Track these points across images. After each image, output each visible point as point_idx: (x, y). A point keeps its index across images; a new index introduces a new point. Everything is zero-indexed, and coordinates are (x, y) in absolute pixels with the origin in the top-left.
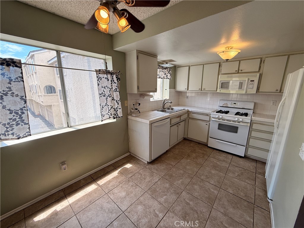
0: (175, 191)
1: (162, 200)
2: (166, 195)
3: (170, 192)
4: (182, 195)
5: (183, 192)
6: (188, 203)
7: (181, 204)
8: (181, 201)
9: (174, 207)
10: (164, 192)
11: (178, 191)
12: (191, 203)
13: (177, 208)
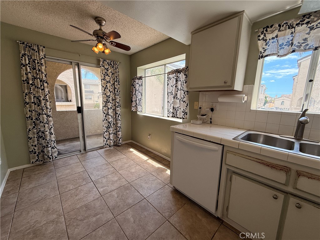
0: (118, 207)
1: (114, 193)
2: (118, 197)
3: (119, 201)
4: (110, 212)
5: (112, 216)
6: (97, 215)
7: (100, 207)
8: (102, 209)
9: (101, 201)
10: (122, 196)
11: (117, 210)
12: (94, 219)
13: (98, 203)
